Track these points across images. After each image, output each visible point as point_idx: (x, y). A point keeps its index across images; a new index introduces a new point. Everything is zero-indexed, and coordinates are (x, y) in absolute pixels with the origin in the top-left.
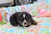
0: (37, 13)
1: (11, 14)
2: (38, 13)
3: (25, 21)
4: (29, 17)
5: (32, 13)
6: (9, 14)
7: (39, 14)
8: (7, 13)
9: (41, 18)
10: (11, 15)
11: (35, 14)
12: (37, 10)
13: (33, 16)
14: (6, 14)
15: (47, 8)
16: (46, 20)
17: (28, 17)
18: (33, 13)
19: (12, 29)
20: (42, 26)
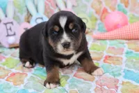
0: (96, 19)
3: (65, 38)
4: (79, 26)
12: (93, 11)
15: (126, 6)
16: (127, 53)
17: (75, 27)
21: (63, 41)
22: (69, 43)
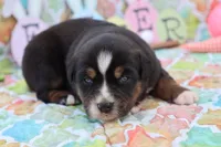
0: (198, 21)
1: (37, 25)
2: (203, 25)
5: (165, 21)
6: (26, 27)
7: (203, 31)
8: (13, 19)
9: (210, 56)
10: (38, 32)
11: (183, 31)
13: (169, 39)
14: (9, 24)
18: (171, 24)
19: (28, 117)
20: (205, 110)
21: (99, 100)
22: (112, 104)
